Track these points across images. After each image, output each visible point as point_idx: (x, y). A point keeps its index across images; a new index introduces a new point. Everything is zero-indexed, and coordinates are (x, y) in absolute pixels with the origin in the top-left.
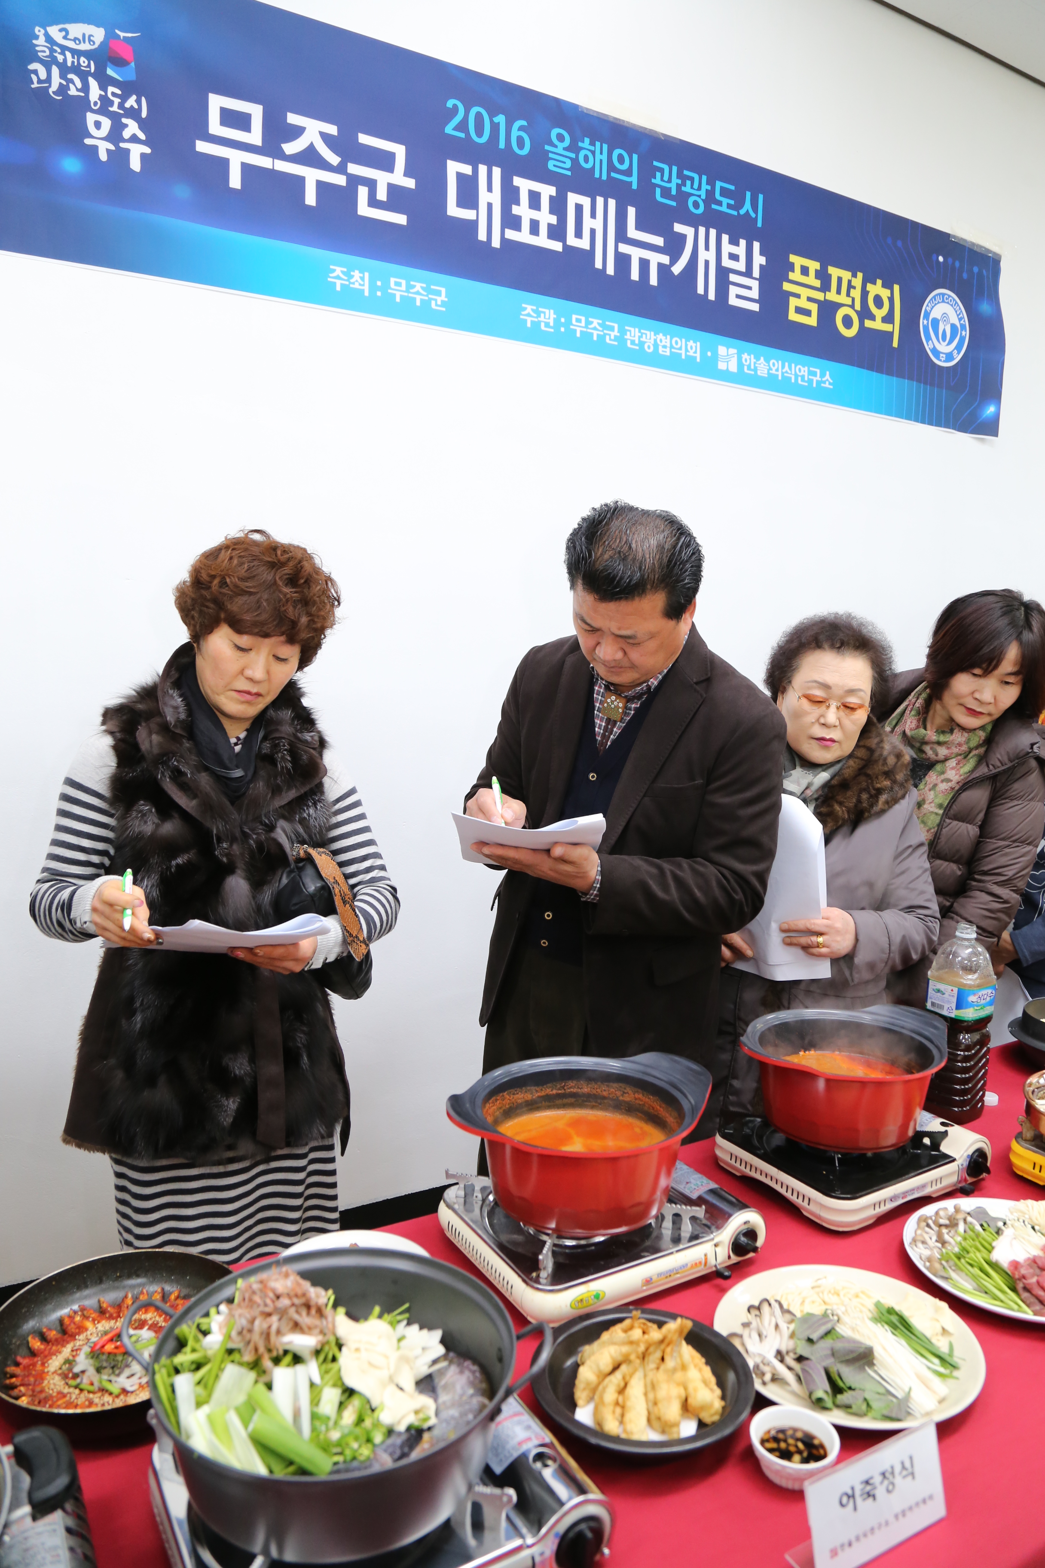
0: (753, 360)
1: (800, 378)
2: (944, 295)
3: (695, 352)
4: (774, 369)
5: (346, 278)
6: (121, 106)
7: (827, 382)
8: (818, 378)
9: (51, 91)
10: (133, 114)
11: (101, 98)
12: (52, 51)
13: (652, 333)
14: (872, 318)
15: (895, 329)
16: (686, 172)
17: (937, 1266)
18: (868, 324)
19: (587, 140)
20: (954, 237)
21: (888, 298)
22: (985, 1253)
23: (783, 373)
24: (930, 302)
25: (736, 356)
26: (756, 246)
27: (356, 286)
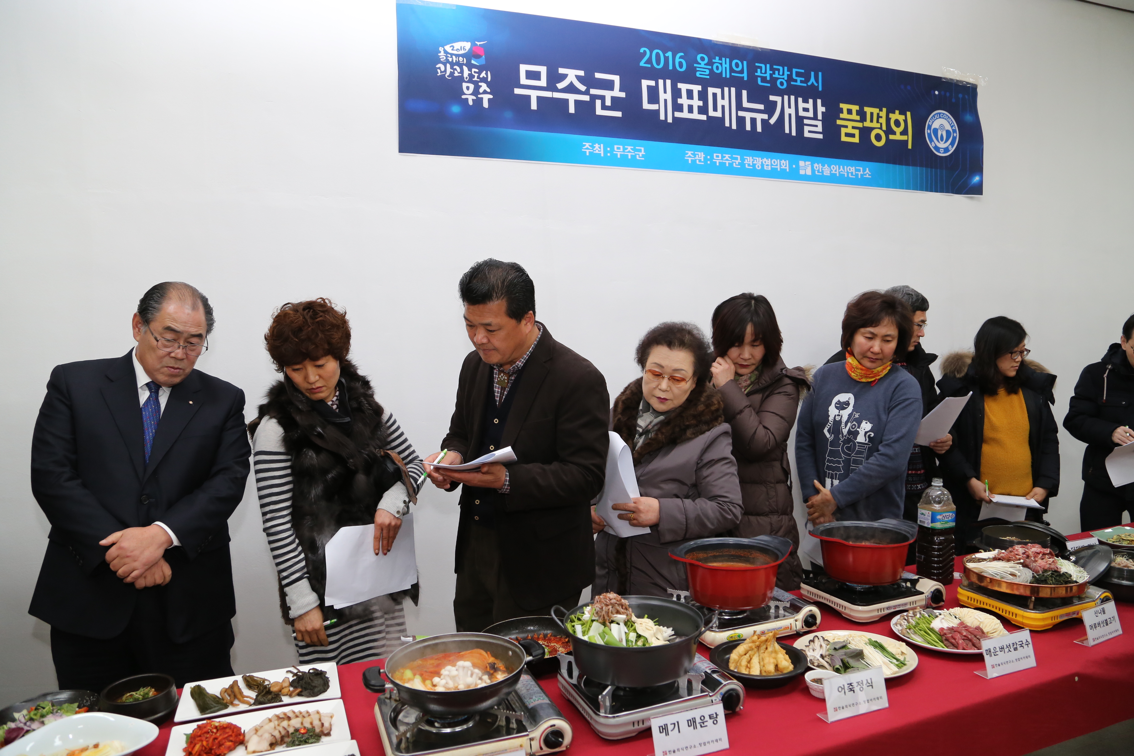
0: (821, 167)
1: (850, 174)
2: (940, 114)
3: (786, 166)
4: (834, 170)
5: (591, 148)
6: (478, 77)
7: (867, 175)
8: (862, 173)
9: (446, 76)
10: (484, 80)
11: (469, 75)
12: (447, 57)
13: (760, 159)
14: (894, 133)
15: (909, 138)
16: (775, 67)
17: (904, 631)
18: (891, 137)
19: (717, 58)
20: (945, 78)
21: (903, 120)
22: (928, 625)
23: (839, 172)
24: (931, 119)
25: (810, 165)
26: (819, 102)
27: (597, 152)
